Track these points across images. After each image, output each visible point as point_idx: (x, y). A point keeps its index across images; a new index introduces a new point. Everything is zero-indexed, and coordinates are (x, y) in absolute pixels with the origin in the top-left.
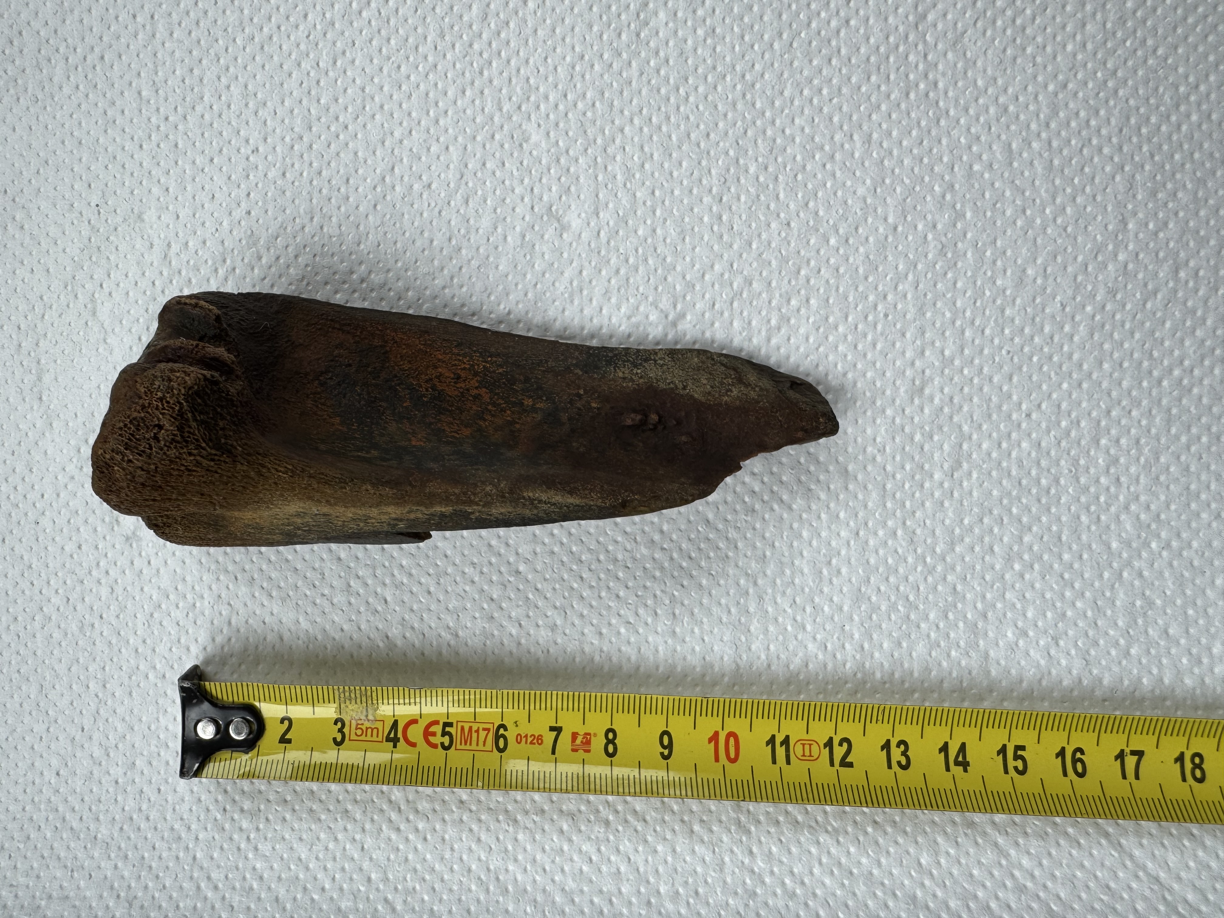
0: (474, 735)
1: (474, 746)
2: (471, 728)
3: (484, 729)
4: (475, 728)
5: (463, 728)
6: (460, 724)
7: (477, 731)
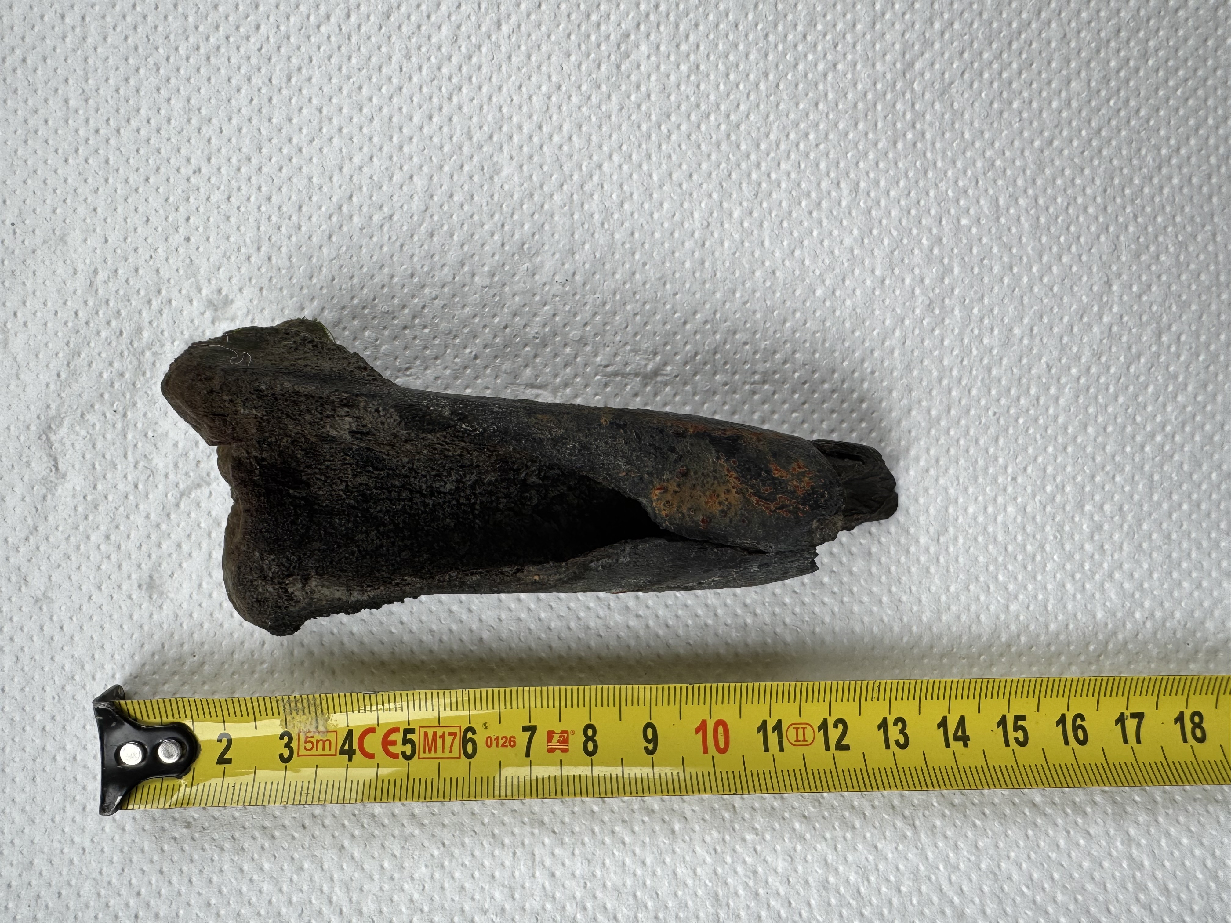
0: (440, 741)
1: (439, 754)
2: (435, 734)
3: (450, 734)
4: (439, 733)
5: (426, 734)
6: (423, 730)
7: (442, 737)
